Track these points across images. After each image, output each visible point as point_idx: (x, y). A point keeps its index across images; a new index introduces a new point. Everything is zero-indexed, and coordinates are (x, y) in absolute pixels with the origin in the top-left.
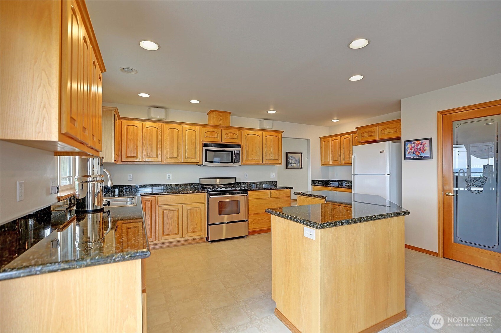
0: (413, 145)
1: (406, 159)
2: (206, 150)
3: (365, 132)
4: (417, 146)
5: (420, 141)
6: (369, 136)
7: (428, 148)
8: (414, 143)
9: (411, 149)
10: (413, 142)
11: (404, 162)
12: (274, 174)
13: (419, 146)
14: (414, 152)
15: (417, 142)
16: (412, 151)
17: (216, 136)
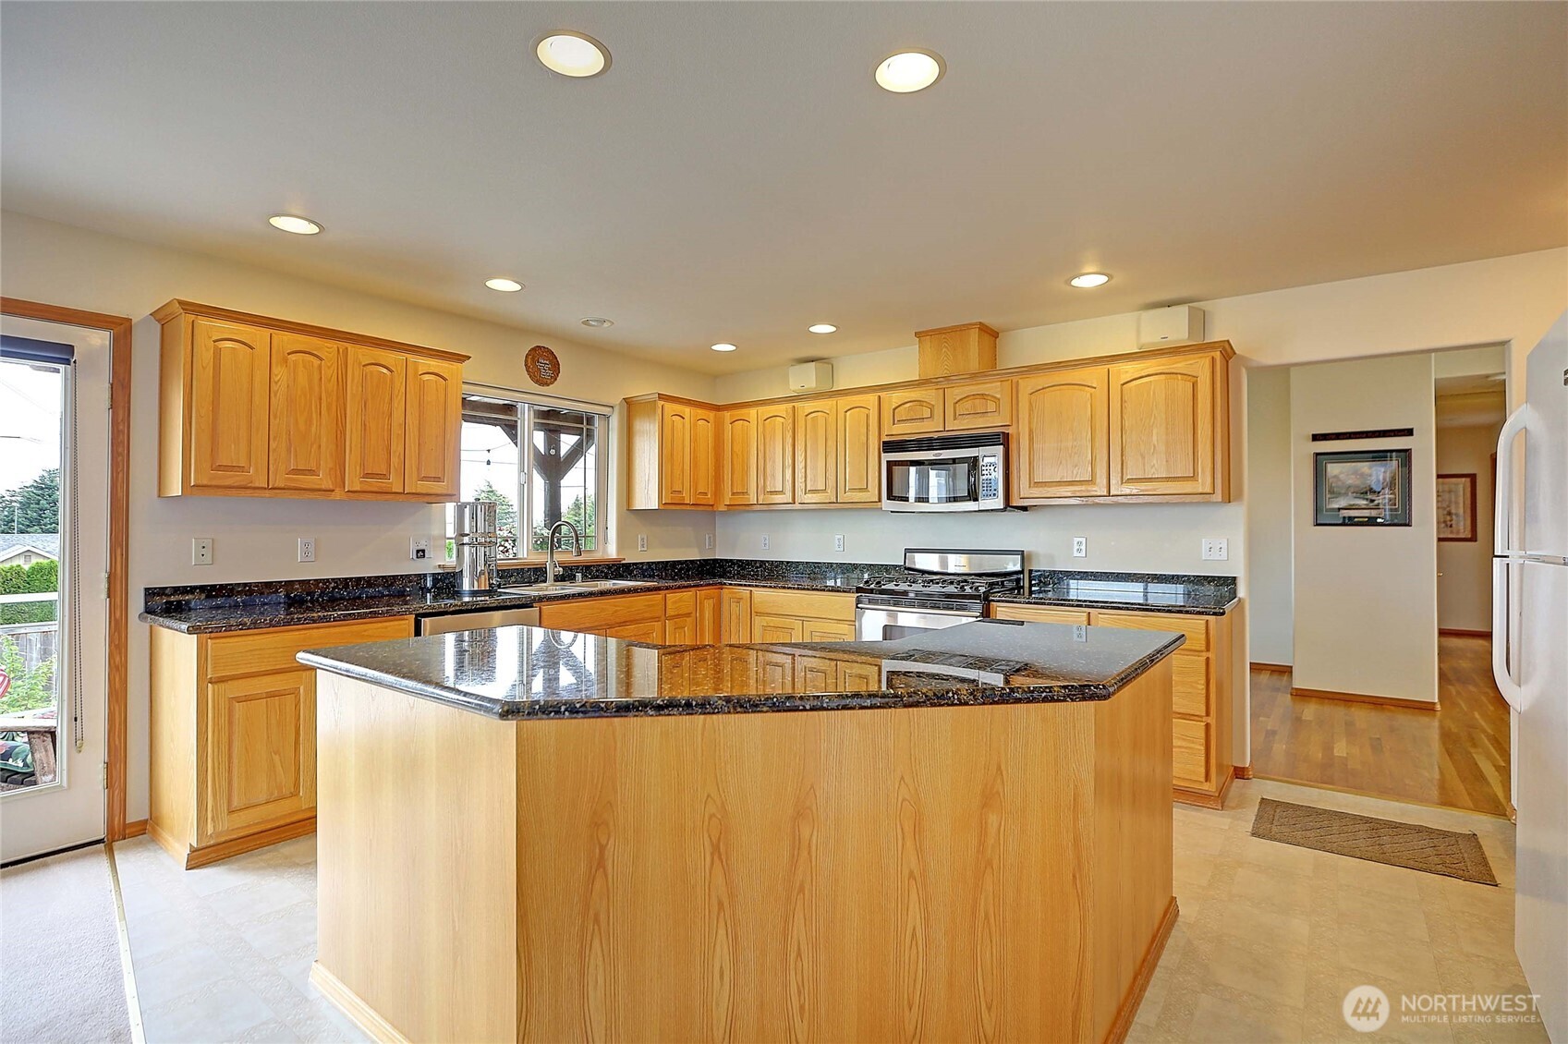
2: (888, 462)
12: (1224, 546)
17: (927, 413)
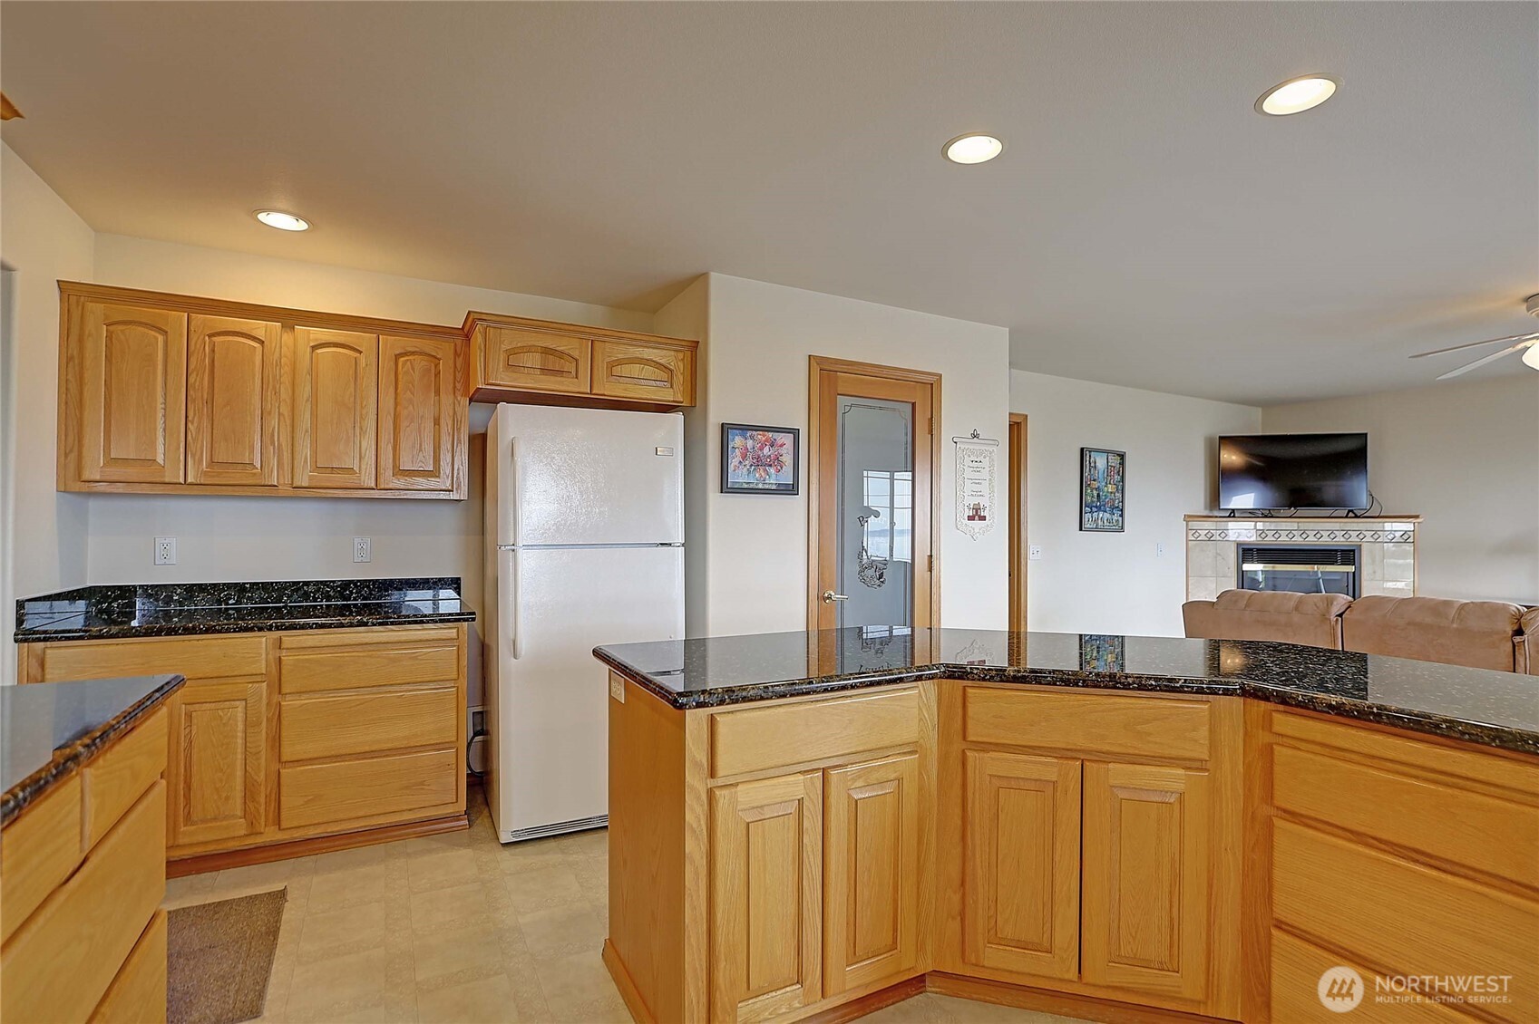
0: (750, 443)
1: (725, 488)
3: (529, 349)
4: (761, 449)
5: (770, 434)
6: (544, 371)
7: (788, 459)
8: (752, 437)
9: (744, 457)
10: (749, 433)
11: (714, 497)
13: (766, 450)
14: (751, 465)
15: (760, 436)
16: (747, 462)
